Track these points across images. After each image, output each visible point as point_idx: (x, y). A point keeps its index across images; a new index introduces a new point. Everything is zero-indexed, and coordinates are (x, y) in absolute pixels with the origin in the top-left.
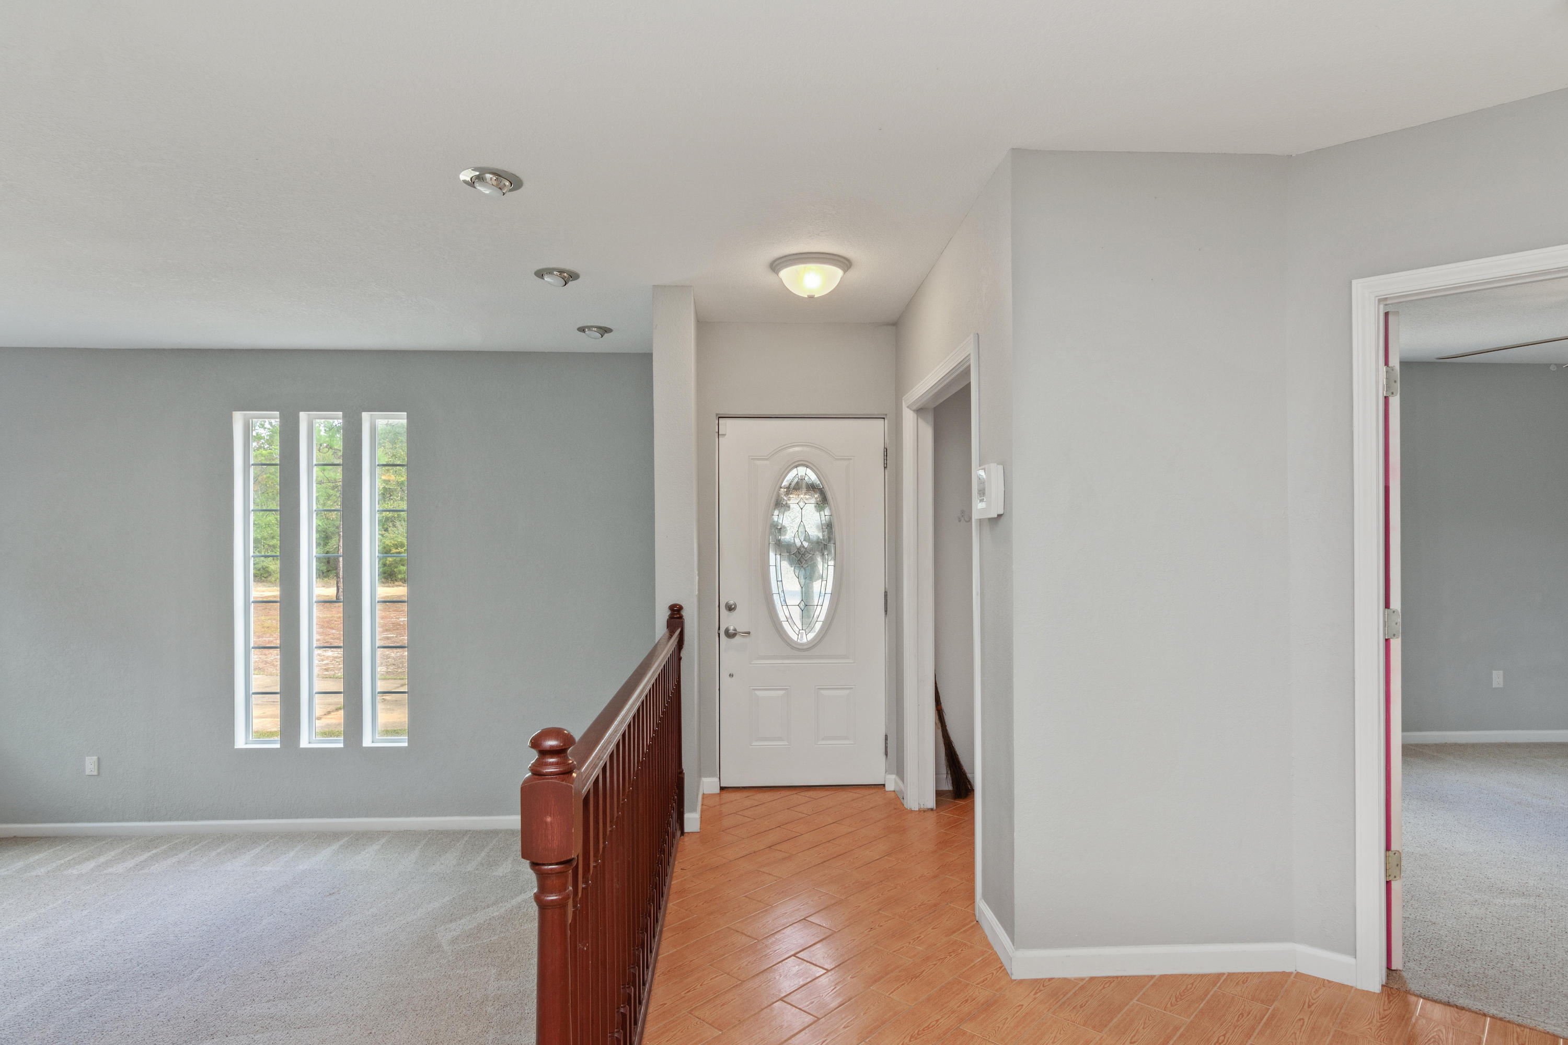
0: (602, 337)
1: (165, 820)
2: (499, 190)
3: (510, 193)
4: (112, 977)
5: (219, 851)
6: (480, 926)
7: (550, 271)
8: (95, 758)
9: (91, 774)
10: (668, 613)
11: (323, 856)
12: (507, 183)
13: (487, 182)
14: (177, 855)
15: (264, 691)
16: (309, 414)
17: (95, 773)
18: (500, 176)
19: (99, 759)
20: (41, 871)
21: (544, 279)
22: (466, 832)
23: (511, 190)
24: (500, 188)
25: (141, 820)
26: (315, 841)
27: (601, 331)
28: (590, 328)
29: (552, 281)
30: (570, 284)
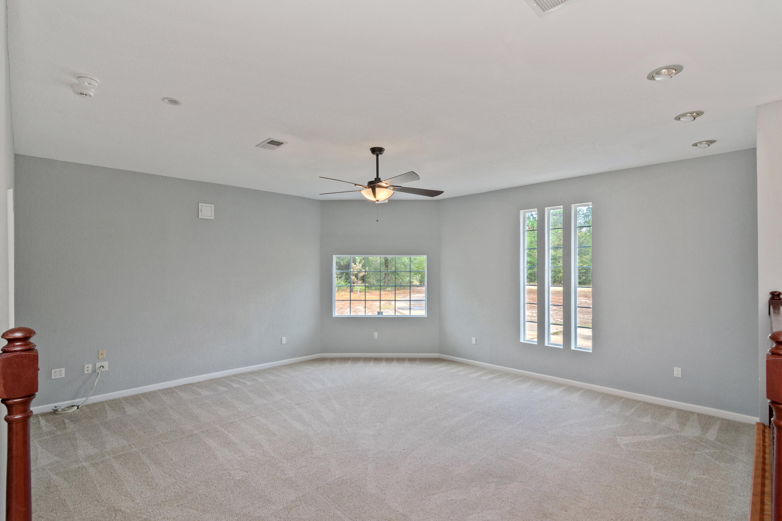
0: (709, 146)
1: (496, 365)
2: (669, 76)
3: (674, 76)
4: (490, 415)
5: (516, 380)
6: (639, 443)
7: (684, 115)
8: (475, 338)
9: (473, 343)
10: (768, 297)
11: (556, 392)
12: (674, 71)
13: (662, 74)
14: (502, 378)
15: (530, 321)
16: (548, 208)
17: (475, 343)
18: (669, 69)
19: (476, 338)
20: (462, 373)
21: (680, 120)
22: (621, 398)
23: (675, 74)
24: (670, 75)
25: (489, 363)
26: (552, 385)
27: (709, 143)
28: (700, 143)
29: (685, 119)
30: (697, 119)
